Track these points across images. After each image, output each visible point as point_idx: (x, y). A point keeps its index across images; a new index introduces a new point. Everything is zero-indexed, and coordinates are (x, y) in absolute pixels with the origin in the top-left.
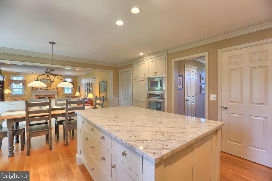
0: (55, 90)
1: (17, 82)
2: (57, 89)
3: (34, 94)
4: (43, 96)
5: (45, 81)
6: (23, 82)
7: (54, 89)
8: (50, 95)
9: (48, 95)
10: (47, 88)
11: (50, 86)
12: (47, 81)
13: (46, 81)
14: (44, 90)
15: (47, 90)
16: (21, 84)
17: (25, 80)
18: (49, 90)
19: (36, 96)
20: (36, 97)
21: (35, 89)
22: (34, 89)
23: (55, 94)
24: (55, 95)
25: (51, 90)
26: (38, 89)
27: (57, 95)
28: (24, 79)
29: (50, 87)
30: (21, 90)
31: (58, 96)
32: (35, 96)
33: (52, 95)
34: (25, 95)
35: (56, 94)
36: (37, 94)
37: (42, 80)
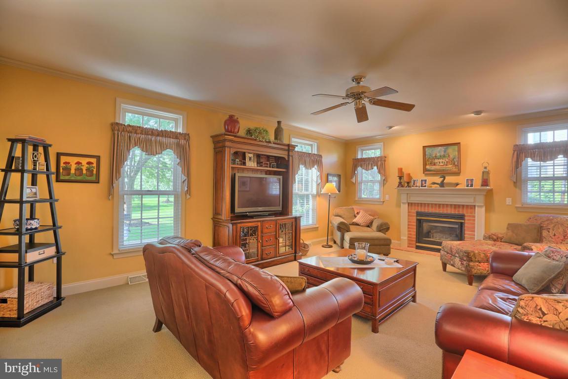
0: (477, 184)
1: (368, 163)
2: (485, 183)
3: (404, 198)
4: (432, 207)
5: (438, 155)
7: (470, 182)
8: (456, 206)
9: (447, 205)
10: (442, 179)
11: (455, 169)
12: (445, 152)
13: (442, 153)
14: (433, 187)
15: (442, 184)
16: (375, 169)
17: (385, 157)
18: (450, 184)
19: (410, 204)
20: (411, 209)
21: (408, 183)
22: (406, 185)
23: (475, 201)
24: (476, 208)
25: (458, 187)
26: (414, 184)
27: (484, 209)
28: (383, 155)
29: (458, 174)
30: (377, 187)
31: (486, 211)
32: (407, 205)
33: (463, 206)
34: (384, 202)
35: (480, 201)
36: (414, 199)
37: (428, 151)
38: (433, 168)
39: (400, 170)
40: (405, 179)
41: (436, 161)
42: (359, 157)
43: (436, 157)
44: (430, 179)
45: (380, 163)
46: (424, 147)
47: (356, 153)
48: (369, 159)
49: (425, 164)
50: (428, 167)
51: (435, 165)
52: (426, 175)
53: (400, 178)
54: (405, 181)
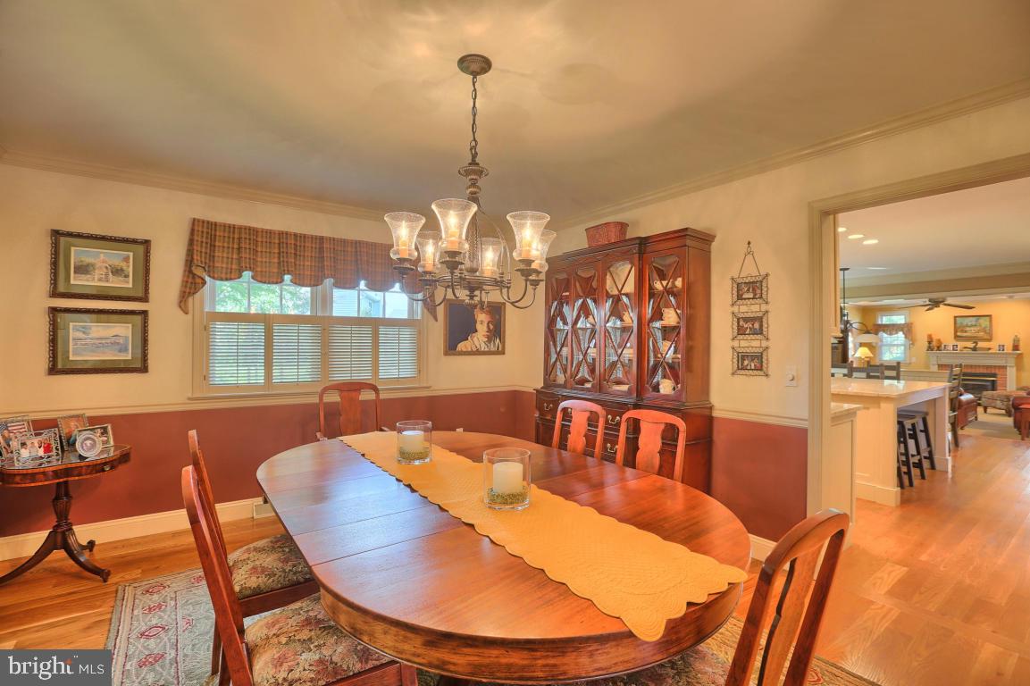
1: (892, 328)
3: (934, 360)
5: (970, 324)
6: (905, 329)
7: (1002, 347)
8: (988, 367)
9: (979, 366)
10: (975, 344)
11: (986, 336)
12: (976, 322)
13: (974, 323)
14: (965, 351)
15: (974, 349)
16: (901, 335)
17: (912, 324)
18: (982, 349)
19: (941, 366)
20: (942, 370)
21: (938, 347)
22: (936, 349)
23: (1006, 362)
24: (1008, 368)
25: (990, 351)
26: (945, 348)
27: (1015, 369)
28: (908, 321)
29: (989, 340)
30: (902, 350)
31: (1017, 370)
32: (937, 366)
33: (995, 366)
34: (910, 364)
35: (1011, 363)
36: (945, 361)
37: (959, 320)
38: (964, 334)
39: (930, 337)
40: (934, 343)
41: (968, 329)
42: (880, 322)
43: (967, 326)
44: (961, 344)
45: (907, 329)
46: (955, 317)
47: (875, 318)
48: (894, 325)
49: (956, 332)
50: (959, 334)
51: (966, 332)
52: (957, 340)
53: (930, 343)
54: (934, 346)
